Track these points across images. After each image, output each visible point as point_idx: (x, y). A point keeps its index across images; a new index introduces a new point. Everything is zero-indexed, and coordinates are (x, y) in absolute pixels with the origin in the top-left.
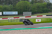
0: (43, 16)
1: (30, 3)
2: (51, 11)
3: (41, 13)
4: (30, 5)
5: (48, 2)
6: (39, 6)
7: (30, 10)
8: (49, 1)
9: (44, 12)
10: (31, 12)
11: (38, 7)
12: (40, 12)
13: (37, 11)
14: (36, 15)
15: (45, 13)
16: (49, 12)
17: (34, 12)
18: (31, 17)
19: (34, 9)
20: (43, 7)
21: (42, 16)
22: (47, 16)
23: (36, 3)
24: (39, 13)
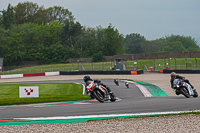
0: (47, 74)
2: (78, 57)
3: (40, 64)
5: (67, 22)
6: (32, 35)
8: (71, 18)
9: (51, 58)
10: (1, 60)
11: (30, 40)
12: (38, 59)
13: (23, 53)
14: (19, 70)
15: (57, 62)
16: (70, 60)
17: (14, 60)
19: (12, 45)
20: (49, 41)
21: (44, 74)
22: (62, 73)
23: (22, 22)
24: (33, 65)
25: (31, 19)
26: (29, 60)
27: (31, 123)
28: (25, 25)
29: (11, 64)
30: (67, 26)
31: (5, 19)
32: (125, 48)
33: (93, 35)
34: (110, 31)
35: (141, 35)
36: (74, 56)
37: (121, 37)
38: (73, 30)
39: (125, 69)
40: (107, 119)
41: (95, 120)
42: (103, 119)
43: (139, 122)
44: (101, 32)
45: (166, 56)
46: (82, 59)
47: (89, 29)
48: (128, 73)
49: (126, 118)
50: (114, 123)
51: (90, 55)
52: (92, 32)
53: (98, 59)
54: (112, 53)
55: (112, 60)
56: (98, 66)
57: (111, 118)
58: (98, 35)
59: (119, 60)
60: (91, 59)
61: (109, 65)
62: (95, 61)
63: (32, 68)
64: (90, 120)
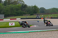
0: (17, 19)
1: (3, 5)
2: (26, 14)
3: (15, 16)
4: (2, 7)
6: (13, 8)
7: (2, 12)
8: (24, 3)
9: (18, 14)
10: (4, 15)
11: (12, 9)
12: (14, 15)
13: (10, 13)
14: (9, 18)
15: (20, 15)
16: (23, 15)
18: (3, 20)
19: (7, 11)
20: (17, 10)
22: (21, 19)
25: (12, 3)
26: (12, 15)
27: (12, 33)
28: (10, 5)
29: (6, 16)
30: (23, 5)
31: (5, 3)
32: (39, 11)
33: (30, 8)
34: (35, 7)
35: (44, 8)
36: (25, 14)
37: (38, 8)
38: (24, 6)
39: (39, 17)
40: (35, 32)
41: (31, 32)
42: (33, 32)
43: (44, 33)
44: (32, 7)
45: (51, 14)
46: (27, 15)
47: (29, 6)
48: (41, 18)
49: (40, 31)
50: (37, 33)
51: (29, 13)
52: (30, 7)
53: (32, 15)
54: (36, 13)
55: (36, 15)
56: (32, 17)
57: (36, 31)
58: (32, 8)
59: (38, 15)
60: (30, 14)
61: (35, 16)
62: (31, 15)
63: (13, 17)
64: (30, 32)
